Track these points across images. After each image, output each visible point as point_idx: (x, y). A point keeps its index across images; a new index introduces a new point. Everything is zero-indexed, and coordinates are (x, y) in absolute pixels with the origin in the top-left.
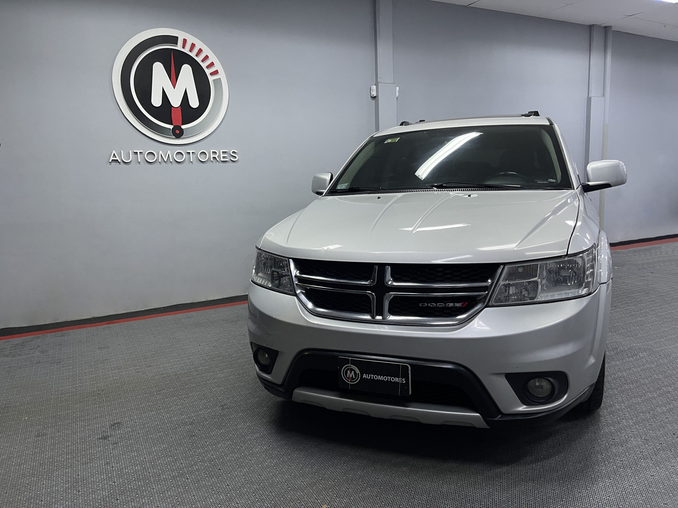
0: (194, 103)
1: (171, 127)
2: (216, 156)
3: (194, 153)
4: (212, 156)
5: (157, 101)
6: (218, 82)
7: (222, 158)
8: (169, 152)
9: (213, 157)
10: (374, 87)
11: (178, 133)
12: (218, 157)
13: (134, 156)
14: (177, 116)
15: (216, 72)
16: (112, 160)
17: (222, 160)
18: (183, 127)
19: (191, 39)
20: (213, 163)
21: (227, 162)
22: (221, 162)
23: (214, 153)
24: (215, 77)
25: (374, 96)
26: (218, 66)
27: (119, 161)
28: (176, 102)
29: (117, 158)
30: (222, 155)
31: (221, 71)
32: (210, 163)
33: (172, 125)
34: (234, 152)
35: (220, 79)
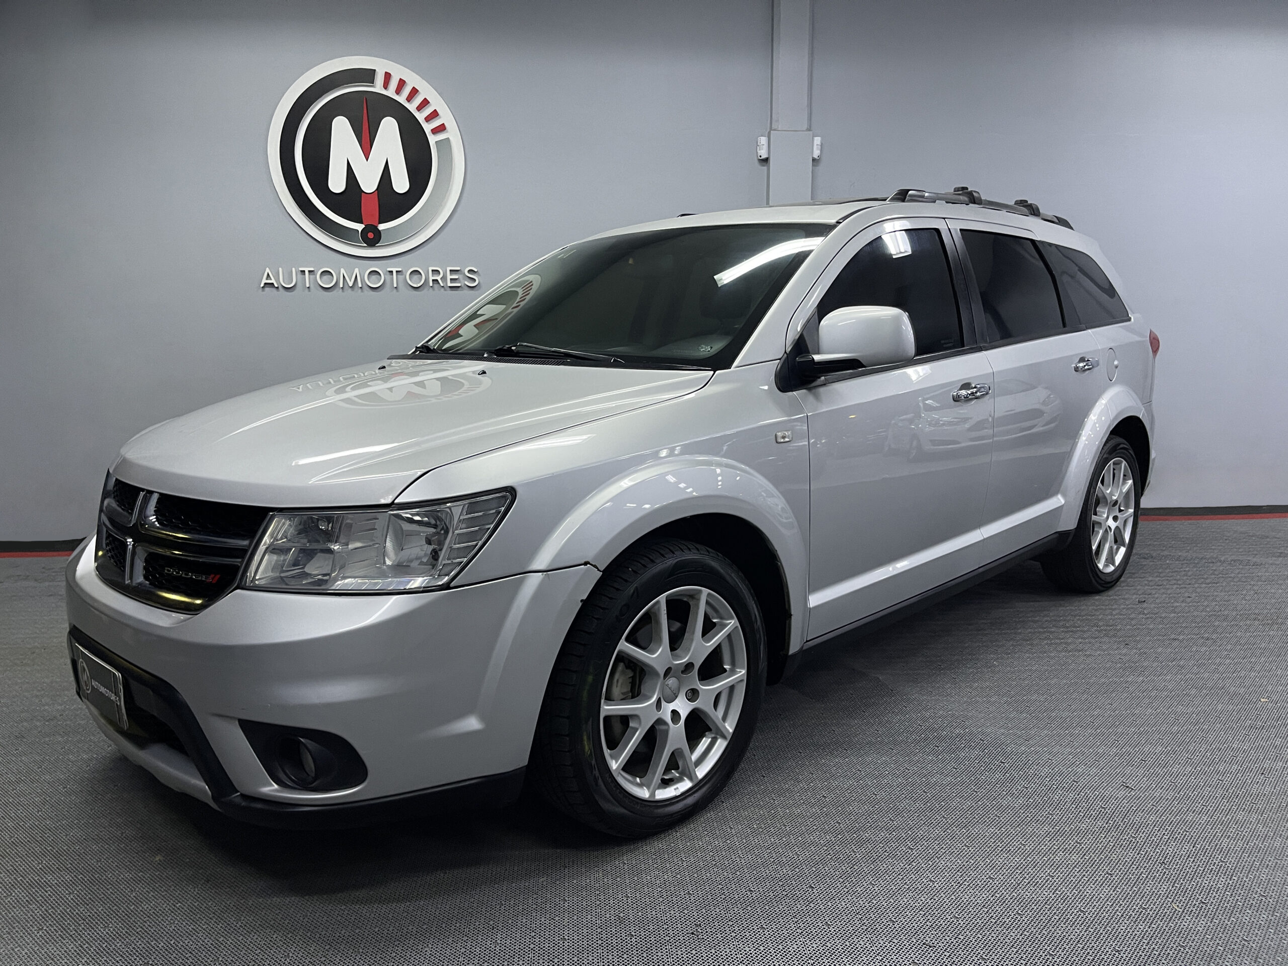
0: (401, 184)
1: (359, 227)
2: (438, 278)
3: (400, 273)
4: (431, 278)
5: (337, 183)
6: (445, 145)
7: (449, 281)
8: (357, 271)
9: (433, 280)
10: (763, 140)
11: (372, 238)
12: (441, 279)
13: (300, 276)
14: (370, 209)
15: (441, 128)
16: (265, 284)
17: (450, 284)
18: (382, 227)
19: (398, 72)
20: (434, 290)
21: (460, 289)
22: (449, 289)
23: (435, 272)
24: (441, 136)
25: (763, 157)
26: (445, 117)
27: (276, 286)
28: (369, 183)
29: (273, 281)
30: (449, 277)
31: (450, 124)
32: (428, 290)
33: (362, 223)
34: (470, 271)
35: (448, 139)
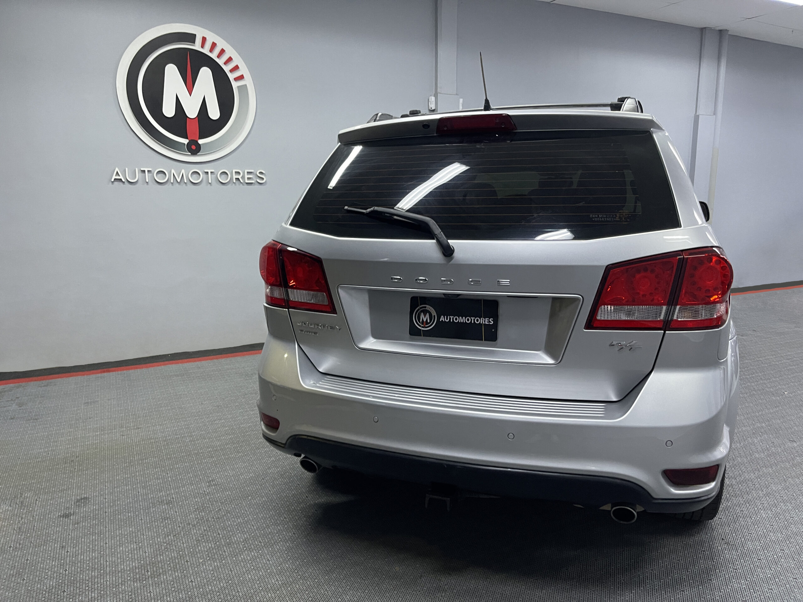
0: (214, 113)
1: (185, 141)
2: (240, 177)
3: (213, 173)
4: (235, 177)
5: (169, 110)
6: (242, 89)
7: (246, 179)
8: (183, 171)
9: (236, 179)
10: (433, 99)
11: (194, 149)
13: (141, 174)
14: (193, 129)
15: (241, 78)
16: (115, 179)
17: (247, 181)
18: (201, 142)
19: (211, 38)
20: (235, 185)
21: (253, 184)
22: (246, 184)
23: (238, 173)
24: (240, 83)
25: (433, 109)
26: (243, 70)
27: (123, 180)
28: (192, 112)
29: (121, 177)
30: (246, 176)
31: (247, 75)
32: (232, 185)
33: (188, 139)
34: (261, 173)
35: (246, 85)
